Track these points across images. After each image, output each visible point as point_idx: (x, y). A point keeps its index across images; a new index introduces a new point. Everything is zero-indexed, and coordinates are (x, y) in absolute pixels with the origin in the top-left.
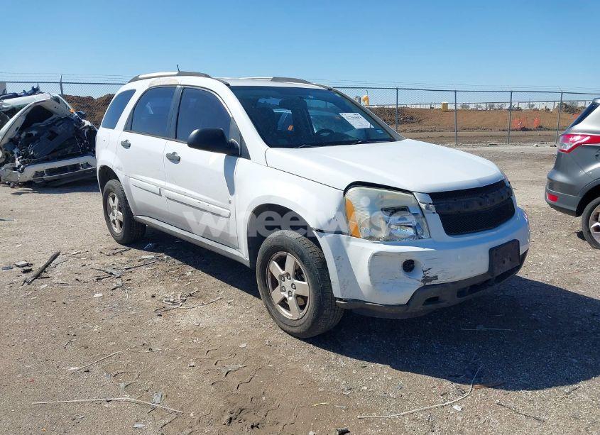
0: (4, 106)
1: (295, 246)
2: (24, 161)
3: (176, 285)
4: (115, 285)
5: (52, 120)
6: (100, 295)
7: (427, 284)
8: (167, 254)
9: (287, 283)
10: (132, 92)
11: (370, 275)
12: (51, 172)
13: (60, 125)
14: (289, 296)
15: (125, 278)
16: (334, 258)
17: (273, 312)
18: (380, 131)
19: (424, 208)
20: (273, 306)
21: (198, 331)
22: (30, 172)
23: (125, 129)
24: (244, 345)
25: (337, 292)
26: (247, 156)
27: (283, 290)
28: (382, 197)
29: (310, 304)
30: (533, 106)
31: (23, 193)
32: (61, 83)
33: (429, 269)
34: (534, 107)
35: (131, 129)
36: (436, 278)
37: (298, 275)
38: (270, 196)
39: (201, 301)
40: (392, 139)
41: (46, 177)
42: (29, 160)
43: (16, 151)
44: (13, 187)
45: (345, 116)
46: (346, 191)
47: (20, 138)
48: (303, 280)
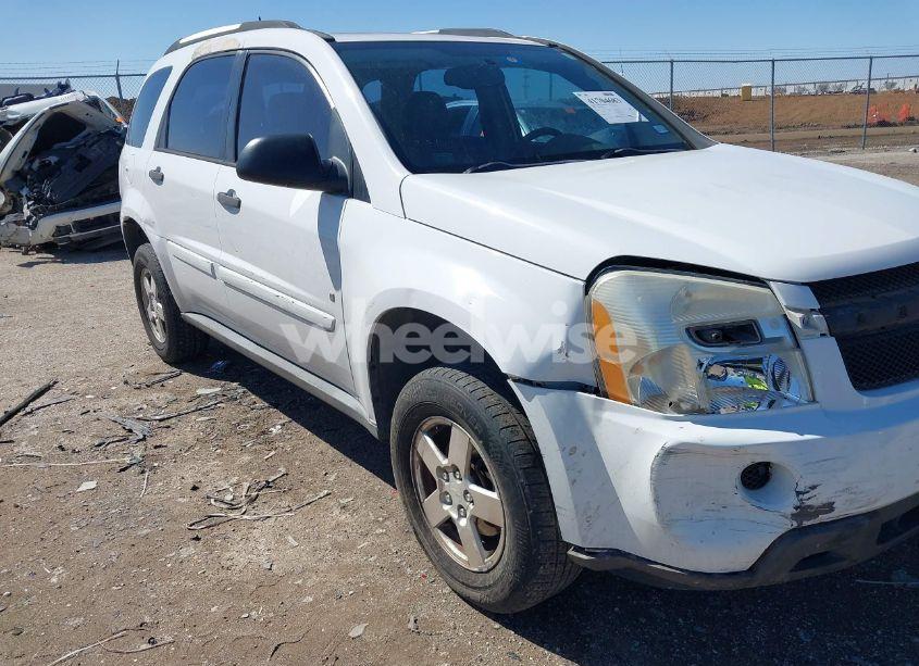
0: (10, 117)
1: (468, 410)
2: (36, 209)
3: (246, 458)
4: (127, 460)
5: (84, 137)
6: (92, 485)
7: (806, 523)
8: (243, 384)
9: (455, 486)
10: (167, 72)
11: (657, 501)
12: (82, 225)
13: (93, 144)
14: (460, 516)
15: (151, 442)
16: (563, 450)
17: (426, 543)
18: (661, 129)
19: (799, 324)
20: (427, 530)
21: (268, 584)
22: (47, 227)
23: (157, 148)
24: (357, 631)
25: (570, 529)
26: (364, 196)
27: (445, 498)
28: (688, 295)
29: (506, 542)
30: (893, 84)
31: (38, 263)
32: (117, 77)
33: (814, 488)
34: (897, 87)
35: (167, 146)
36: (830, 507)
37: (478, 474)
38: (410, 291)
39: (286, 501)
40: (687, 146)
41: (74, 235)
42: (45, 207)
43: (24, 192)
44: (26, 253)
45: (586, 97)
46: (590, 281)
47: (30, 168)
48: (490, 487)
